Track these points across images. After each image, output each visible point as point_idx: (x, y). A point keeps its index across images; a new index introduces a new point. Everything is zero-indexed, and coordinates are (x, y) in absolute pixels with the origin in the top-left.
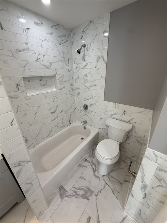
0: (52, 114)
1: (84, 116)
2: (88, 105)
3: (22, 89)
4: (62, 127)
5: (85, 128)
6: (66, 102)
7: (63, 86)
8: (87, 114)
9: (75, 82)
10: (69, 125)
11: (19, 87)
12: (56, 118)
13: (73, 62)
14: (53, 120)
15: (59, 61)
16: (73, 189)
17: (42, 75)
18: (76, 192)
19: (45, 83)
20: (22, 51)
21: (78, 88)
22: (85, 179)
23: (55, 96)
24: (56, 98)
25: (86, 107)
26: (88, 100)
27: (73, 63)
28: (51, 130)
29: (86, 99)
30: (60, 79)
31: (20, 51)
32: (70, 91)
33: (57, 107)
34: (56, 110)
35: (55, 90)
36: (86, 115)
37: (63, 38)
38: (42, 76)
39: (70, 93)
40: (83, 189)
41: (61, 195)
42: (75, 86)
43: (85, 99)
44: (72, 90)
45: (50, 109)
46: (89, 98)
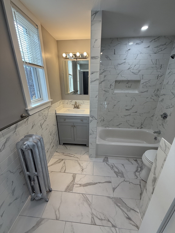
0: (126, 111)
1: (160, 125)
2: (168, 114)
3: (113, 87)
4: (132, 126)
5: (156, 139)
6: (144, 105)
7: (146, 90)
8: (164, 124)
9: (162, 88)
10: (139, 128)
11: (111, 86)
12: (129, 115)
13: (168, 67)
14: (125, 116)
15: (148, 68)
16: (113, 164)
17: (129, 79)
18: (113, 167)
19: (130, 85)
20: (121, 64)
21: (164, 95)
22: (124, 167)
23: (134, 97)
24: (134, 98)
25: (165, 116)
26: (169, 108)
27: (167, 69)
28: (121, 123)
29: (169, 107)
30: (145, 83)
31: (119, 64)
32: (152, 96)
33: (133, 106)
34: (131, 109)
35: (137, 92)
36: (162, 125)
37: (161, 47)
38: (129, 81)
39: (152, 98)
40: (118, 170)
41: (104, 160)
42: (162, 92)
43: (167, 107)
44: (156, 96)
45: (126, 106)
46: (172, 106)
